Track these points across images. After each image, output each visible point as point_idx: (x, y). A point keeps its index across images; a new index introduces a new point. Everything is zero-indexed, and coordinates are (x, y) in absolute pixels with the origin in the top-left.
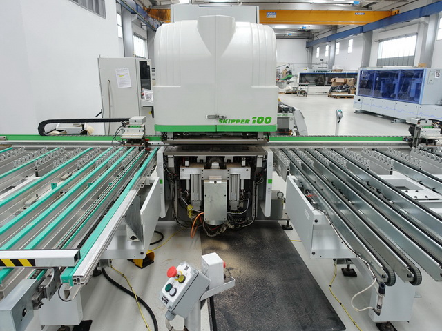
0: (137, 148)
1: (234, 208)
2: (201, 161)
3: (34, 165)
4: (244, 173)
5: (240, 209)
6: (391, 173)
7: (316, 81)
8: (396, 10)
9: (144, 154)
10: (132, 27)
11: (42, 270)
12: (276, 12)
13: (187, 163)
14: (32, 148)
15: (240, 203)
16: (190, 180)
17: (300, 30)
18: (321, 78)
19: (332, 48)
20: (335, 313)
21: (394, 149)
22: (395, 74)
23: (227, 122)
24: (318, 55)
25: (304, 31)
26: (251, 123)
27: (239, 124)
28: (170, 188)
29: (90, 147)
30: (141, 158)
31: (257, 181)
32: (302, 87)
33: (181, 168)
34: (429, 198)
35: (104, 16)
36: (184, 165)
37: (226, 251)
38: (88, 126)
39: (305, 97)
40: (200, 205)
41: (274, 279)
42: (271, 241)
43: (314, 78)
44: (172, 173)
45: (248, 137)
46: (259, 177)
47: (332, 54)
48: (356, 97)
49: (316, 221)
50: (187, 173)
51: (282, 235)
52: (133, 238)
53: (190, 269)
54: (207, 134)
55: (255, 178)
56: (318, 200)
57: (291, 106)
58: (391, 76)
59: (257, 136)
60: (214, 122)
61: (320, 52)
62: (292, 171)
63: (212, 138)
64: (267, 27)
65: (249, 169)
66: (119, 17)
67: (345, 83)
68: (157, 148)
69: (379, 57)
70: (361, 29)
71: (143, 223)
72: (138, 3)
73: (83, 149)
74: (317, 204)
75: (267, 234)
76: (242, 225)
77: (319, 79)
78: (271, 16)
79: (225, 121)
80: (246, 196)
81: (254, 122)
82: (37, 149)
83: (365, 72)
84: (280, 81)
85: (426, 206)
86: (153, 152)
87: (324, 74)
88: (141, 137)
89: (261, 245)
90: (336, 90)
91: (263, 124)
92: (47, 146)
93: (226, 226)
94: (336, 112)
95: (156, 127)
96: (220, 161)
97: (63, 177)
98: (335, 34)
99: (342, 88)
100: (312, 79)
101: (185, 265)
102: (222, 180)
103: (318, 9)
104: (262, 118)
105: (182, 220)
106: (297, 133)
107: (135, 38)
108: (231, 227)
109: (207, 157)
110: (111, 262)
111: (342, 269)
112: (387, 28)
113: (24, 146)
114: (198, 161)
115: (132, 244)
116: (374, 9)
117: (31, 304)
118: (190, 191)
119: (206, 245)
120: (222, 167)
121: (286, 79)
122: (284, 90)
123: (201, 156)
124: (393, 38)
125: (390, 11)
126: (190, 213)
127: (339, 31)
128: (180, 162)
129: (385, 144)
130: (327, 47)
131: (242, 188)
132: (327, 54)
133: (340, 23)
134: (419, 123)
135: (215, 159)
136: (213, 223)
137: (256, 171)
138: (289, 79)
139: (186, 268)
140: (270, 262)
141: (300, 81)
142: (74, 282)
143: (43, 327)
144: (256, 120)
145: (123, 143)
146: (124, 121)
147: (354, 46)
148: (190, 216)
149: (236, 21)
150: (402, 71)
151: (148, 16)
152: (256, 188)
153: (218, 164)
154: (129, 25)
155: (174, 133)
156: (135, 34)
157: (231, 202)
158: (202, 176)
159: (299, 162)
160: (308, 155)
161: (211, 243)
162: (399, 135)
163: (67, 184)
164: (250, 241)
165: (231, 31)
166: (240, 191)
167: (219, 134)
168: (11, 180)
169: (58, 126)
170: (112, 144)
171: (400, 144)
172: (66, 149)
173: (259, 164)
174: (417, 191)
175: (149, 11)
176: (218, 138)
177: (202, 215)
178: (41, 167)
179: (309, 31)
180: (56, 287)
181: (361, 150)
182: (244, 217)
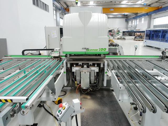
0: (57, 60)
1: (92, 82)
2: (80, 65)
3: (19, 66)
4: (96, 69)
5: (95, 83)
6: (153, 70)
7: (129, 34)
8: (161, 6)
9: (59, 62)
10: (59, 15)
11: (15, 103)
12: (113, 8)
13: (75, 66)
14: (19, 60)
15: (95, 81)
16: (76, 72)
17: (123, 15)
18: (131, 33)
19: (136, 21)
20: (130, 124)
21: (155, 60)
22: (160, 31)
23: (89, 50)
24: (130, 24)
25: (125, 15)
26: (98, 51)
27: (94, 51)
28: (69, 75)
29: (40, 59)
30: (57, 64)
31: (101, 72)
32: (123, 37)
33: (72, 68)
34: (166, 79)
35: (48, 11)
36: (74, 66)
37: (89, 99)
38: (41, 52)
39: (125, 40)
40: (79, 81)
41: (107, 110)
42: (107, 96)
43: (129, 33)
44: (69, 69)
45: (98, 56)
46: (102, 71)
47: (136, 24)
48: (144, 40)
49: (120, 88)
50: (75, 69)
51: (111, 93)
52: (52, 93)
53: (67, 104)
54: (83, 55)
55: (100, 71)
56: (122, 80)
57: (118, 44)
58: (158, 32)
59: (101, 55)
60: (84, 51)
61: (131, 23)
62: (113, 69)
63: (84, 56)
64: (104, 15)
65: (98, 68)
66: (55, 11)
67: (140, 35)
68: (64, 60)
69: (154, 25)
70: (147, 14)
71: (56, 88)
72: (62, 6)
73: (37, 60)
74: (121, 81)
75: (105, 93)
76: (96, 89)
77: (130, 33)
78: (111, 10)
79: (88, 50)
80: (97, 78)
81: (99, 50)
82: (21, 60)
83: (148, 31)
84: (115, 34)
85: (163, 83)
86: (62, 61)
87: (132, 32)
88: (58, 56)
89: (103, 97)
90: (137, 38)
91: (103, 51)
92: (24, 59)
93: (90, 89)
94: (135, 46)
95: (63, 52)
96: (87, 65)
97: (29, 70)
98: (137, 16)
99: (139, 37)
100: (127, 34)
101: (66, 103)
102: (88, 72)
103: (130, 7)
104: (103, 49)
105: (73, 87)
106: (120, 54)
107: (61, 19)
108: (91, 90)
109: (82, 63)
110: (46, 102)
111: (134, 107)
112: (157, 13)
113: (16, 59)
114: (79, 65)
115: (52, 95)
116: (152, 6)
117: (10, 116)
118: (76, 76)
119: (82, 97)
120: (88, 67)
121: (117, 34)
122: (116, 38)
123: (80, 63)
124: (160, 17)
125: (158, 7)
126: (76, 84)
127: (138, 15)
128: (72, 65)
129: (152, 59)
130: (134, 21)
131: (96, 75)
132: (133, 24)
133: (138, 12)
134: (165, 50)
135: (85, 64)
136: (84, 88)
137: (101, 69)
138: (118, 33)
139: (66, 104)
140: (106, 103)
141: (123, 34)
142: (25, 108)
143: (20, 125)
144: (100, 49)
145: (52, 58)
146: (52, 50)
147: (144, 20)
148: (76, 85)
149: (93, 13)
150: (162, 30)
151: (65, 11)
152: (101, 75)
153: (86, 66)
154: (58, 15)
155: (70, 54)
156: (60, 18)
157: (91, 80)
158: (80, 70)
159: (116, 65)
160: (120, 63)
161: (84, 96)
162: (158, 55)
163: (29, 73)
164: (99, 95)
165: (90, 17)
166: (95, 76)
167: (87, 55)
168: (10, 71)
169: (30, 52)
170: (48, 58)
171: (158, 59)
172: (31, 60)
173: (102, 66)
174: (162, 77)
175: (66, 9)
176: (86, 56)
177: (80, 85)
178: (22, 67)
179: (127, 15)
180: (20, 110)
181: (142, 61)
182: (96, 86)
